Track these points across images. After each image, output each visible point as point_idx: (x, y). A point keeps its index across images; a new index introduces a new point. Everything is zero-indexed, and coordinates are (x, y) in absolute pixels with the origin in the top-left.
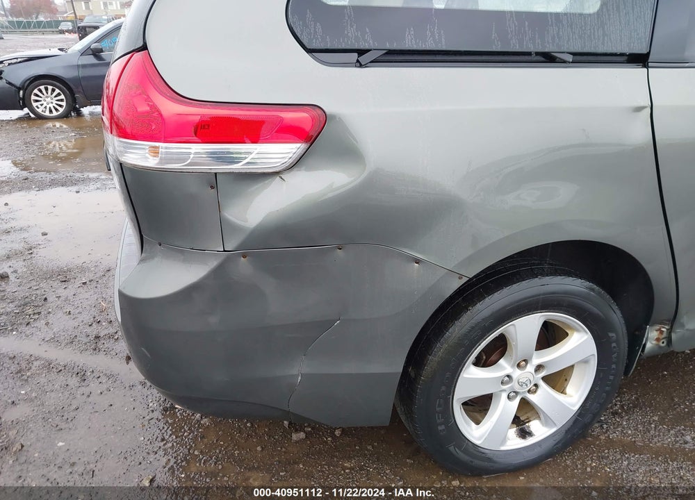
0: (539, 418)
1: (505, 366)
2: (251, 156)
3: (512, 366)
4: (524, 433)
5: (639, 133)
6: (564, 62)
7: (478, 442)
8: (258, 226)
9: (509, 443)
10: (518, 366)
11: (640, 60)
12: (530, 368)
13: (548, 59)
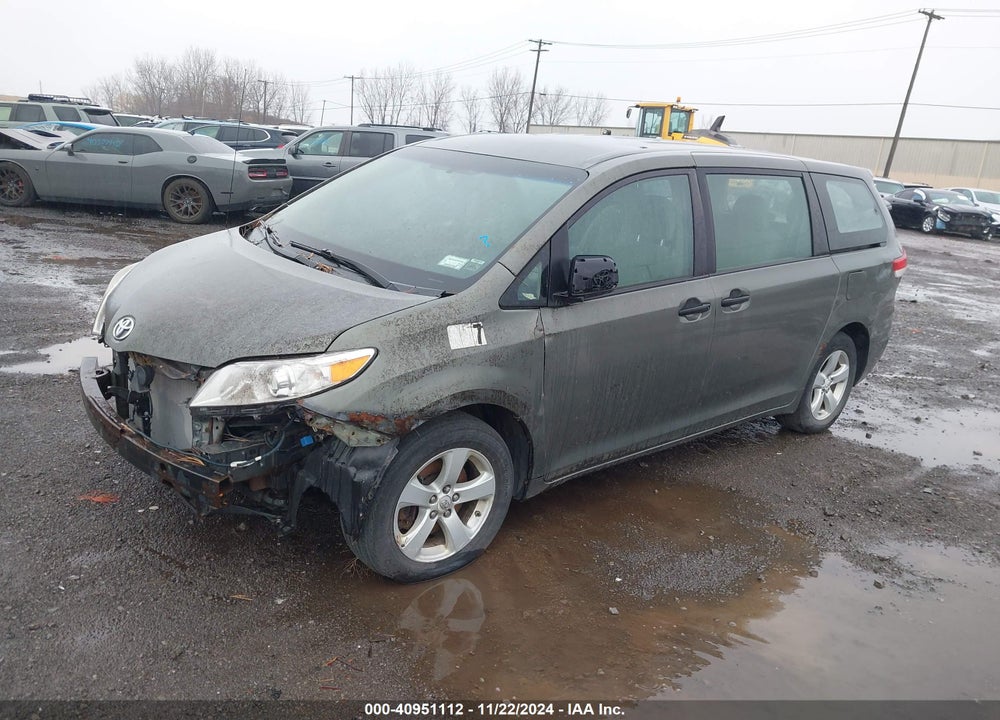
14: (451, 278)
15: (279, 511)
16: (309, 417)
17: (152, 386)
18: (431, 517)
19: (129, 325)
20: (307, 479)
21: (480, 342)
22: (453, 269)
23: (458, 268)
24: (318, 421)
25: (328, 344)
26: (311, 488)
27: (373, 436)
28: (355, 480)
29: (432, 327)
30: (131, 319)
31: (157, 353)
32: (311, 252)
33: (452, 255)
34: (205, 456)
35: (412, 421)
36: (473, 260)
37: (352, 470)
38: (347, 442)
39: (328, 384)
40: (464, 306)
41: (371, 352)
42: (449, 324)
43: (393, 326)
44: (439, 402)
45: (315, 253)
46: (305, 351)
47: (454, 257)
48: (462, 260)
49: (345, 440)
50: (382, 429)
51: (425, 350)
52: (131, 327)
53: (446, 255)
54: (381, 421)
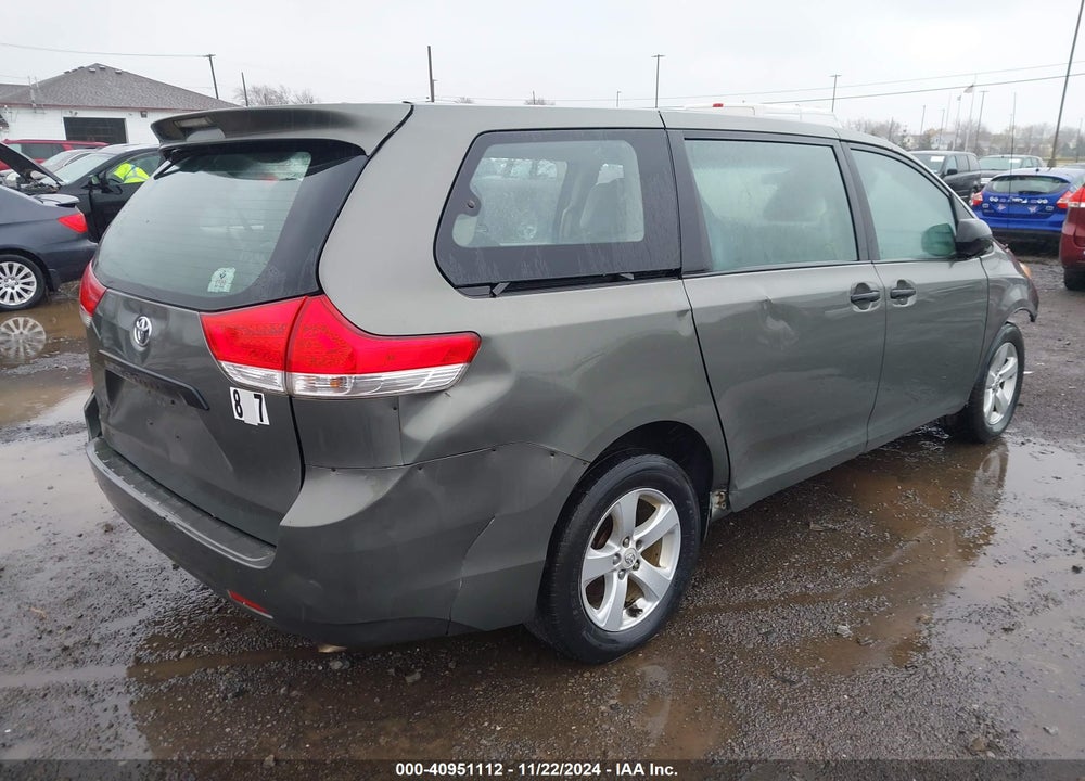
0: (643, 595)
1: (613, 547)
2: (427, 379)
3: (619, 545)
4: (634, 612)
5: (686, 329)
6: (627, 280)
7: (602, 625)
8: (432, 439)
9: (625, 622)
10: (624, 544)
11: (675, 274)
12: (632, 545)
13: (615, 279)
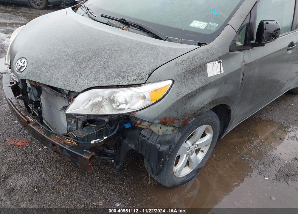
14: (200, 34)
15: (112, 156)
16: (139, 122)
17: (41, 97)
18: (186, 157)
19: (23, 64)
20: (130, 145)
21: (221, 72)
22: (200, 29)
23: (203, 28)
24: (143, 124)
25: (147, 78)
26: (132, 150)
27: (170, 129)
28: (160, 151)
29: (199, 65)
30: (24, 60)
31: (43, 81)
32: (113, 19)
33: (197, 20)
34: (76, 139)
35: (191, 119)
36: (210, 23)
37: (158, 145)
38: (157, 133)
39: (149, 103)
40: (214, 51)
41: (170, 82)
42: (207, 62)
43: (180, 65)
44: (203, 107)
45: (116, 20)
46: (133, 83)
47: (198, 22)
48: (204, 23)
49: (157, 132)
50: (175, 125)
51: (196, 79)
52: (26, 64)
53: (193, 20)
54: (176, 121)
